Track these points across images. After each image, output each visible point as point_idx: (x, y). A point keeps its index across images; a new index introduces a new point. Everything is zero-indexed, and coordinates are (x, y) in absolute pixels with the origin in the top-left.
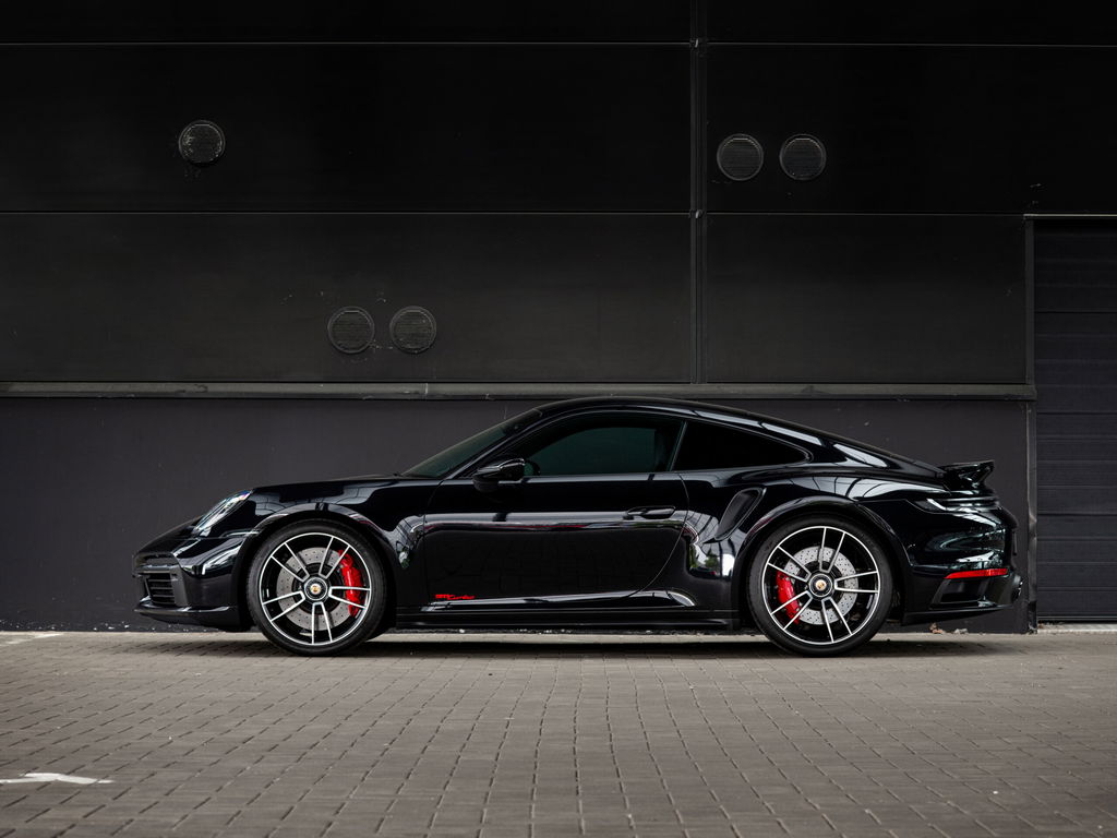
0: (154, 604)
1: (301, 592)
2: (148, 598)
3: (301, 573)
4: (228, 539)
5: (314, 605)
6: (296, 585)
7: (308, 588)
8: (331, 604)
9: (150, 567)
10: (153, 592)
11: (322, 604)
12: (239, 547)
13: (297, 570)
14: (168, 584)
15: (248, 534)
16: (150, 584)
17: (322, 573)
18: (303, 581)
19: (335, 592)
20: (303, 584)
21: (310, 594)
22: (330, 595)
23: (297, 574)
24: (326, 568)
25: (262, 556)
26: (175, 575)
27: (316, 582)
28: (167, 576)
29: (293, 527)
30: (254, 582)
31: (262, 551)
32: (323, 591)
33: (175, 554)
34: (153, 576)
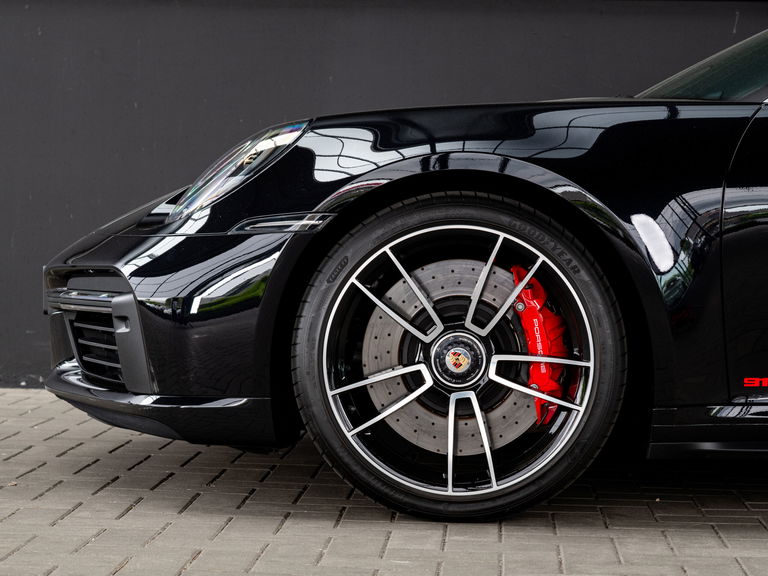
0: (87, 379)
1: (422, 368)
2: (74, 363)
3: (422, 322)
4: (250, 236)
5: (454, 397)
6: (409, 349)
7: (440, 357)
8: (491, 396)
9: (74, 297)
10: (83, 350)
11: (472, 395)
12: (277, 255)
13: (412, 312)
14: (111, 338)
15: (296, 225)
16: (78, 333)
17: (475, 321)
18: (427, 339)
19: (504, 369)
20: (427, 347)
21: (445, 371)
22: (492, 375)
23: (412, 322)
24: (484, 312)
25: (331, 280)
26: (124, 319)
27: (456, 343)
28: (106, 319)
29: (405, 211)
30: (310, 339)
31: (330, 267)
32: (476, 364)
33: (127, 270)
34: (83, 316)
